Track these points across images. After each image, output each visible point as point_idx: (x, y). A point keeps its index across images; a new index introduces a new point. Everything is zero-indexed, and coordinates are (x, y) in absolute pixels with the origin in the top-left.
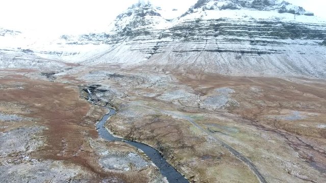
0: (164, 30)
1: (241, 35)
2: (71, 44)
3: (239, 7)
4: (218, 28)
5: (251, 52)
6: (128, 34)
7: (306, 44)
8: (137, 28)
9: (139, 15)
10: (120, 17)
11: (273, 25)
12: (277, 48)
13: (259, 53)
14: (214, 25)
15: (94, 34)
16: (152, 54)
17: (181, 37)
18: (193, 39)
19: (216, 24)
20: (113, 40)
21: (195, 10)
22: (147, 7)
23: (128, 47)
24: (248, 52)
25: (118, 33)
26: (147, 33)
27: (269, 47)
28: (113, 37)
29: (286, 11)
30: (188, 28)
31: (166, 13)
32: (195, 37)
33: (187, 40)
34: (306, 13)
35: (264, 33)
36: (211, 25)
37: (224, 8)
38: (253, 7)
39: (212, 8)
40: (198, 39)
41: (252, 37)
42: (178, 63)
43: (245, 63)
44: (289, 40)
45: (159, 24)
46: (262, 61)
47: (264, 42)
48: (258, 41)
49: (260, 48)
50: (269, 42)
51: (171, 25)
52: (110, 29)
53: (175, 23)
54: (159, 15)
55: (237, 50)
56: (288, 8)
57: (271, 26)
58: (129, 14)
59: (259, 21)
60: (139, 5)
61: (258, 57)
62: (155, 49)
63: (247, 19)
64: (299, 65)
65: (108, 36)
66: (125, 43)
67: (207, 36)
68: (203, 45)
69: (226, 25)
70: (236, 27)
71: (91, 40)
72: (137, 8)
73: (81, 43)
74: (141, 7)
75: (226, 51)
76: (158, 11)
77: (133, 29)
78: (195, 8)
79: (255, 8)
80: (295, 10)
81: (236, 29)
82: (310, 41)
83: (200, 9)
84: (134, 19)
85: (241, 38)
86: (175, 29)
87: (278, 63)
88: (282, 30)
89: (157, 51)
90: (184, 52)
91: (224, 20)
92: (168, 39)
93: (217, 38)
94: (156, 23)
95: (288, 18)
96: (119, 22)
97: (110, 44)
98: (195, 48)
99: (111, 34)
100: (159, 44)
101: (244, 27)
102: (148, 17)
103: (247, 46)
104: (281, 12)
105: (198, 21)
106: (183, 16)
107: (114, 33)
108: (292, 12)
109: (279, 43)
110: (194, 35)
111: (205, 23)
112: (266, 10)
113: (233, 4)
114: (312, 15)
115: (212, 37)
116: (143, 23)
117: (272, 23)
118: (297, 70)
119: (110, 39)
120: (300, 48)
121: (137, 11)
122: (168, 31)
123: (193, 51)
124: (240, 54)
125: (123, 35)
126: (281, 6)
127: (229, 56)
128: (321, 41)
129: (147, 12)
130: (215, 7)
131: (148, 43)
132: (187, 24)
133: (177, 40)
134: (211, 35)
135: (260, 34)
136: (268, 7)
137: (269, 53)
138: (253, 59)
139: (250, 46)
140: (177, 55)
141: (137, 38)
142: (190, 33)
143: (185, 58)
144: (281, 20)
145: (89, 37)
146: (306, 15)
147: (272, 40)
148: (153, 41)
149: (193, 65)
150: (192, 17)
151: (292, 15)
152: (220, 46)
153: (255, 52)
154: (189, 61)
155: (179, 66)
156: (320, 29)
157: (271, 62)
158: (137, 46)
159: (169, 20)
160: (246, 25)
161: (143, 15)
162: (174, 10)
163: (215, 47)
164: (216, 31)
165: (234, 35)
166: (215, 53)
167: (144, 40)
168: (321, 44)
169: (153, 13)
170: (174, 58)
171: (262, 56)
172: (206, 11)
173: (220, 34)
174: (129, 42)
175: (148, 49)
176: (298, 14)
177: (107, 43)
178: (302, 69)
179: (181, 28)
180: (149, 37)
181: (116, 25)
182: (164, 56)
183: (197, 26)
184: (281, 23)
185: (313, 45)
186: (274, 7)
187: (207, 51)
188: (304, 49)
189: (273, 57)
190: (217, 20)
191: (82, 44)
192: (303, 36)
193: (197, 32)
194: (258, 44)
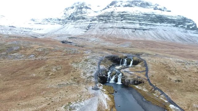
0: (93, 17)
1: (135, 21)
2: (37, 24)
3: (133, 6)
4: (123, 16)
5: (140, 29)
6: (72, 19)
7: (167, 26)
8: (78, 16)
9: (79, 8)
10: (67, 9)
11: (151, 16)
12: (152, 27)
13: (144, 30)
14: (121, 15)
15: (51, 19)
16: (87, 30)
17: (103, 21)
18: (110, 22)
19: (122, 14)
20: (64, 22)
21: (110, 7)
22: (84, 4)
23: (73, 26)
24: (138, 29)
25: (67, 18)
26: (84, 18)
27: (148, 27)
28: (63, 20)
29: (157, 9)
30: (107, 16)
31: (94, 8)
32: (111, 21)
33: (106, 22)
34: (167, 10)
35: (146, 20)
36: (119, 15)
37: (126, 6)
38: (141, 6)
39: (119, 6)
40: (112, 22)
41: (140, 21)
42: (102, 34)
43: (137, 34)
44: (159, 24)
45: (90, 14)
46: (145, 33)
47: (146, 24)
48: (143, 24)
49: (144, 27)
50: (148, 24)
51: (97, 14)
52: (61, 16)
53: (100, 13)
54: (90, 9)
55: (133, 28)
56: (158, 7)
57: (150, 16)
58: (73, 8)
59: (143, 13)
60: (78, 3)
61: (143, 31)
62: (89, 27)
63: (138, 12)
64: (163, 36)
65: (60, 20)
66: (70, 24)
67: (117, 20)
68: (115, 25)
69: (127, 15)
70: (132, 16)
71: (49, 22)
72: (77, 5)
73: (43, 23)
74: (79, 4)
75: (127, 28)
76: (89, 7)
77: (75, 16)
79: (142, 6)
80: (162, 8)
81: (132, 17)
82: (169, 25)
83: (113, 6)
84: (76, 11)
85: (135, 22)
86: (100, 16)
87: (153, 35)
88: (155, 19)
89: (90, 28)
90: (105, 28)
91: (126, 12)
92: (96, 22)
93: (122, 21)
94: (89, 13)
95: (158, 13)
96: (67, 12)
97: (61, 24)
98: (111, 26)
99: (62, 19)
100: (91, 24)
101: (136, 16)
102: (84, 10)
103: (138, 26)
104: (155, 9)
105: (112, 12)
106: (104, 9)
107: (64, 18)
108: (160, 9)
109: (154, 25)
110: (110, 20)
111: (116, 14)
112: (147, 8)
113: (131, 4)
114: (170, 11)
115: (120, 21)
116: (82, 13)
117: (150, 15)
118: (162, 38)
119: (61, 21)
120: (164, 28)
121: (77, 6)
122: (96, 17)
123: (110, 28)
124: (134, 30)
125: (69, 19)
126: (155, 6)
127: (129, 31)
128: (174, 25)
129: (83, 7)
130: (121, 5)
131: (85, 24)
132: (106, 14)
133: (101, 22)
134: (119, 20)
135: (144, 20)
136: (148, 7)
137: (149, 30)
138: (141, 33)
139: (139, 26)
140: (101, 30)
141: (78, 21)
142: (108, 19)
143: (106, 31)
144: (154, 14)
145: (48, 20)
146: (167, 11)
147: (150, 23)
148: (87, 23)
149: (110, 34)
150: (109, 10)
151: (160, 11)
152: (124, 25)
153: (142, 29)
154: (108, 33)
155: (103, 35)
156: (173, 19)
157: (150, 34)
158: (78, 25)
159: (96, 12)
160: (137, 15)
161: (81, 8)
162: (98, 6)
163: (121, 26)
164: (122, 18)
165: (131, 20)
166: (122, 29)
167: (83, 22)
168: (174, 26)
169: (87, 8)
170: (100, 31)
171: (145, 31)
172: (116, 7)
173: (124, 19)
174: (73, 23)
175: (85, 27)
176: (163, 10)
177: (59, 23)
178: (164, 38)
179: (103, 16)
180: (85, 20)
181: (65, 14)
182: (95, 31)
183: (112, 15)
184: (154, 15)
185: (170, 26)
186: (152, 6)
187: (117, 28)
188: (166, 28)
189: (150, 32)
190: (122, 12)
191: (44, 24)
192: (166, 22)
193: (112, 18)
194: (143, 25)
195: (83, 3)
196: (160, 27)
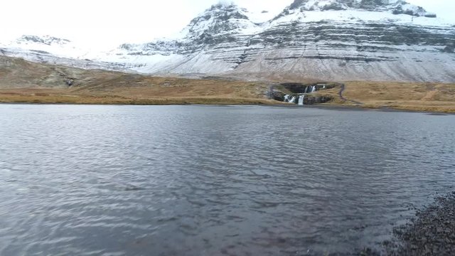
0: (253, 36)
1: (346, 40)
2: (134, 54)
3: (344, 8)
4: (319, 31)
5: (357, 59)
6: (207, 42)
7: (424, 50)
8: (219, 34)
9: (221, 18)
10: (195, 21)
11: (384, 28)
12: (388, 54)
13: (367, 60)
14: (314, 28)
15: (163, 43)
16: (239, 63)
17: (274, 43)
18: (289, 45)
19: (316, 26)
20: (187, 48)
21: (290, 11)
22: (232, 8)
23: (208, 56)
24: (354, 59)
25: (195, 40)
26: (231, 39)
27: (379, 54)
28: (187, 45)
29: (402, 12)
30: (282, 33)
31: (254, 16)
32: (292, 42)
33: (281, 46)
34: (426, 14)
35: (375, 38)
36: (310, 28)
37: (326, 8)
38: (361, 7)
39: (312, 9)
40: (294, 44)
41: (360, 42)
42: (272, 70)
43: (350, 70)
44: (404, 46)
45: (247, 29)
46: (370, 68)
47: (373, 48)
48: (366, 47)
49: (368, 54)
50: (379, 48)
51: (260, 30)
52: (182, 35)
53: (267, 27)
54: (246, 18)
55: (341, 56)
56: (405, 8)
57: (383, 30)
58: (207, 17)
59: (368, 23)
60: (219, 7)
61: (366, 64)
62: (243, 57)
63: (354, 21)
64: (413, 73)
65: (180, 45)
66: (203, 52)
67: (305, 41)
68: (301, 52)
69: (328, 27)
70: (340, 30)
71: (158, 49)
72: (218, 10)
73: (146, 53)
74: (222, 8)
75: (328, 58)
76: (243, 13)
77: (214, 35)
78: (291, 9)
79: (364, 8)
80: (413, 10)
81: (340, 32)
82: (429, 47)
83: (297, 11)
84: (214, 24)
85: (346, 43)
86: (266, 33)
87: (389, 71)
88: (395, 34)
89: (245, 59)
90: (279, 59)
91: (326, 23)
92: (258, 46)
93: (318, 43)
94: (243, 27)
95: (404, 20)
96: (195, 28)
97: (184, 54)
98: (291, 54)
99: (185, 41)
100: (247, 52)
101: (351, 30)
102: (232, 20)
103: (353, 52)
104: (396, 13)
105: (295, 24)
106: (276, 18)
107: (189, 41)
108: (410, 13)
109: (391, 50)
110: (290, 40)
111: (304, 26)
112: (377, 10)
113: (338, 3)
114: (434, 16)
115: (311, 42)
116: (227, 28)
117: (384, 26)
118: (410, 77)
119: (183, 48)
120: (417, 55)
121: (217, 13)
122: (258, 36)
123: (290, 58)
124: (344, 61)
125: (200, 43)
126: (396, 6)
127: (332, 63)
128: (443, 47)
129: (231, 15)
130: (315, 7)
131: (235, 51)
132: (281, 28)
133: (269, 47)
134: (311, 40)
135: (369, 39)
136: (380, 8)
137: (379, 60)
138: (359, 67)
139: (357, 52)
140: (270, 63)
141: (219, 45)
142: (285, 39)
143: (280, 65)
144: (394, 23)
145: (156, 47)
146: (426, 16)
147: (384, 46)
148: (239, 48)
149: (290, 72)
150: (287, 20)
151: (409, 17)
152: (321, 52)
153: (362, 59)
154: (284, 68)
155: (274, 73)
156: (442, 33)
157: (381, 70)
158: (219, 55)
159: (258, 24)
160: (352, 28)
161: (227, 18)
162: (264, 12)
163: (315, 53)
164: (316, 35)
165: (338, 39)
166: (316, 60)
167: (229, 47)
168: (442, 51)
169: (238, 16)
170: (267, 66)
171: (370, 63)
172: (305, 12)
173: (321, 38)
174: (210, 51)
175: (234, 58)
176: (417, 15)
177: (179, 52)
178: (416, 77)
179: (274, 33)
180: (234, 44)
181: (190, 31)
182: (255, 64)
183: (293, 30)
184: (394, 25)
185: (433, 51)
186: (388, 7)
187: (306, 57)
188: (422, 56)
189: (383, 65)
190: (318, 23)
191: (148, 54)
192: (422, 41)
193: (294, 36)
194: (367, 50)
195: (231, 6)
196: (408, 55)
